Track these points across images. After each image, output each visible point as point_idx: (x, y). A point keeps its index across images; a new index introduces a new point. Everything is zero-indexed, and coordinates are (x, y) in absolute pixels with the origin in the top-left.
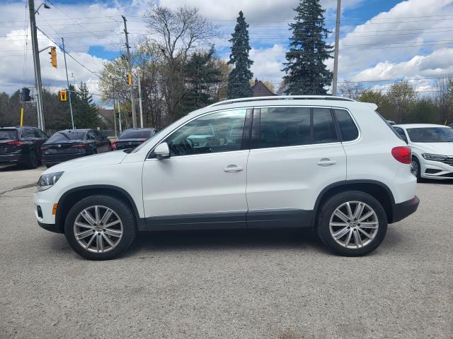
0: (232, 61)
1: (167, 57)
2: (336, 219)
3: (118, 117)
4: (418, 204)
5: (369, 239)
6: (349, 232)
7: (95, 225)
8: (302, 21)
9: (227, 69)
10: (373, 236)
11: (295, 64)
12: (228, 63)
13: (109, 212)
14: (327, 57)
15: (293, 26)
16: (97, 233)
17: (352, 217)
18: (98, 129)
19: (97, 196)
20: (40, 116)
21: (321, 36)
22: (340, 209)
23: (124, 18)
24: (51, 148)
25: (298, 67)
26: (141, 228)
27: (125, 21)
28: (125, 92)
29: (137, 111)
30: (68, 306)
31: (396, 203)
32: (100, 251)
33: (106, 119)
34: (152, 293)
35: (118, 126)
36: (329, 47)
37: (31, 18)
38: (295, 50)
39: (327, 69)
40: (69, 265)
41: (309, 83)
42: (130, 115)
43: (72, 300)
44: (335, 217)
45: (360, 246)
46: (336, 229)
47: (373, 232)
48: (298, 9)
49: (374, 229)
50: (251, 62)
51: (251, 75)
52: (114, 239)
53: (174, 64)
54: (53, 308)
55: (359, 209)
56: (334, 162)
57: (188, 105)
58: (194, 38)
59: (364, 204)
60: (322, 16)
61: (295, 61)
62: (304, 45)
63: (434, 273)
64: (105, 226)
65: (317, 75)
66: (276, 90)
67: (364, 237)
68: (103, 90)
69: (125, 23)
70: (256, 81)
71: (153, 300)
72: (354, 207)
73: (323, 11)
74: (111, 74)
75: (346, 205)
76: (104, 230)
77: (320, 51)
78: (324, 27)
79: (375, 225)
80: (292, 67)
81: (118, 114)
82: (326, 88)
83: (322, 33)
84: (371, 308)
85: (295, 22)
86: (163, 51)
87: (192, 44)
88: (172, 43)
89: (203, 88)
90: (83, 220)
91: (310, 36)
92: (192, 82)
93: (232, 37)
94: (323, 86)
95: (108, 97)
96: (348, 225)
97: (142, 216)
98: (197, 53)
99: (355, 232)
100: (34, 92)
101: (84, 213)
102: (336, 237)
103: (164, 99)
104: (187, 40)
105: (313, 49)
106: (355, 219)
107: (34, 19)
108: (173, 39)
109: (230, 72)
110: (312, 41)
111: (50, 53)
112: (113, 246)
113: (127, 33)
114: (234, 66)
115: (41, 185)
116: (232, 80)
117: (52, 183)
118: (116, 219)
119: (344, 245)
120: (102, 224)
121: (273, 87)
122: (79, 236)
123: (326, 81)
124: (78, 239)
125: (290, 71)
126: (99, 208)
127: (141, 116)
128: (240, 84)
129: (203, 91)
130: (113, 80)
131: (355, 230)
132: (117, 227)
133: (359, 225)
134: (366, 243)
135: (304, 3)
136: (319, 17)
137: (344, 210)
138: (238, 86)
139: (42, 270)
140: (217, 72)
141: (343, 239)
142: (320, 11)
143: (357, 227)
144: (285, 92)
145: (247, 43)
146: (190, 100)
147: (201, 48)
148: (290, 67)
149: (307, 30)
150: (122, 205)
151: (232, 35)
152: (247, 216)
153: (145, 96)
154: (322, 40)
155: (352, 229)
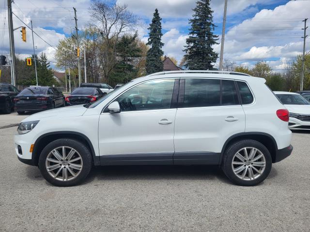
0: (149, 43)
1: (104, 38)
2: (237, 159)
3: (68, 78)
4: (292, 150)
5: (259, 174)
6: (245, 169)
7: (62, 160)
8: (198, 18)
9: (146, 48)
10: (262, 172)
11: (192, 47)
12: (147, 44)
13: (73, 151)
14: (214, 43)
15: (192, 21)
16: (63, 166)
17: (247, 158)
18: (54, 86)
19: (64, 139)
20: (13, 76)
21: (210, 29)
22: (239, 153)
23: (75, 9)
24: (22, 99)
25: (194, 49)
26: (96, 163)
27: (75, 11)
28: (74, 61)
29: (83, 74)
30: (44, 224)
31: (278, 149)
32: (65, 180)
33: (59, 79)
34: (107, 214)
35: (68, 85)
36: (215, 36)
37: (8, 6)
38: (193, 37)
39: (213, 51)
40: (42, 191)
41: (201, 60)
42: (77, 77)
43: (46, 219)
44: (236, 158)
45: (252, 179)
46: (236, 166)
47: (262, 169)
48: (195, 10)
49: (263, 167)
50: (163, 44)
51: (162, 53)
52: (75, 171)
53: (109, 43)
54: (32, 226)
55: (253, 153)
56: (237, 119)
57: (118, 72)
58: (124, 26)
59: (257, 149)
60: (211, 15)
61: (192, 45)
62: (198, 34)
63: (305, 199)
64: (69, 162)
65: (207, 55)
66: (178, 64)
67: (255, 173)
68: (58, 59)
69: (75, 13)
70: (165, 57)
71: (108, 219)
72: (249, 151)
73: (212, 12)
74: (64, 48)
75: (244, 149)
76: (69, 165)
77: (209, 39)
78: (212, 23)
79: (263, 164)
80: (190, 49)
81: (68, 76)
82: (212, 64)
83: (211, 27)
84: (268, 227)
85: (193, 18)
86: (102, 33)
87: (122, 30)
88: (108, 28)
89: (129, 60)
90: (53, 157)
91: (203, 28)
92: (121, 56)
93: (150, 27)
94: (210, 62)
95: (61, 64)
96: (244, 163)
97: (97, 154)
98: (125, 36)
99: (249, 169)
100: (9, 59)
101: (54, 151)
102: (236, 172)
103: (101, 67)
104: (119, 27)
105: (204, 37)
106: (250, 160)
107: (11, 6)
108: (109, 25)
109: (147, 50)
110: (204, 32)
111: (21, 31)
112: (75, 176)
113: (76, 20)
114: (150, 47)
115: (21, 130)
116: (149, 56)
117: (30, 129)
118: (78, 156)
119: (241, 178)
120: (67, 160)
121: (176, 62)
122: (50, 169)
123: (212, 60)
124: (48, 170)
125: (189, 51)
126: (65, 148)
127: (86, 78)
128: (154, 59)
129: (129, 63)
130: (66, 52)
131: (249, 167)
132: (78, 162)
133: (252, 164)
134: (257, 177)
135: (200, 5)
136: (209, 16)
137: (242, 153)
138: (153, 60)
139: (21, 194)
140: (138, 50)
141: (241, 173)
142: (210, 12)
143: (251, 166)
144: (185, 66)
145: (160, 32)
146: (120, 68)
147: (128, 33)
148: (189, 49)
149: (201, 24)
150: (83, 146)
151: (150, 25)
152: (174, 156)
153: (88, 65)
154: (211, 31)
155: (247, 167)
